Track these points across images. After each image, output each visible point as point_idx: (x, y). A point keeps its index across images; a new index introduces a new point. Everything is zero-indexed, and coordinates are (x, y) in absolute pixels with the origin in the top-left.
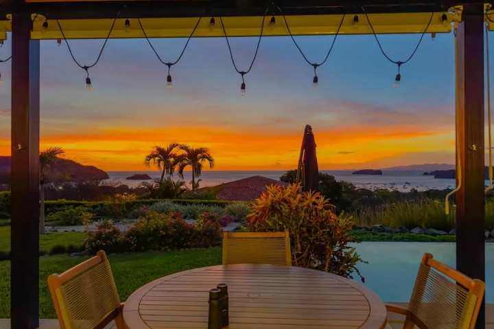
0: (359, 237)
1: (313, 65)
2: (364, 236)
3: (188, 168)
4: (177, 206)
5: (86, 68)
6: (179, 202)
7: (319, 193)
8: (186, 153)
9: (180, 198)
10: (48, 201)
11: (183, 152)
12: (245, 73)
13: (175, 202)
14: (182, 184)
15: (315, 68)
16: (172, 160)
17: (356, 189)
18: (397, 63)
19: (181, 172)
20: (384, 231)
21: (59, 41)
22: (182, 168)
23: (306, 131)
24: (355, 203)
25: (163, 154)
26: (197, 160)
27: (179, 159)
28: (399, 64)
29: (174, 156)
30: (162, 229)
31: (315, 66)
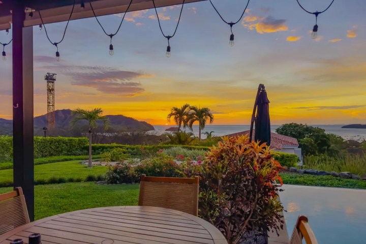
0: (324, 182)
1: (229, 24)
2: (330, 182)
3: (196, 123)
4: (185, 150)
5: (56, 44)
6: (186, 148)
7: (266, 143)
8: (195, 112)
9: (190, 145)
10: (95, 145)
11: (193, 111)
12: (171, 37)
13: (183, 147)
14: (192, 134)
15: (231, 26)
16: (185, 117)
17: (344, 141)
18: (314, 13)
19: (191, 126)
20: (351, 178)
21: (41, 26)
22: (192, 123)
23: (259, 89)
24: (342, 152)
25: (179, 113)
26: (202, 117)
27: (190, 117)
28: (317, 14)
29: (187, 115)
30: (158, 168)
31: (231, 24)
